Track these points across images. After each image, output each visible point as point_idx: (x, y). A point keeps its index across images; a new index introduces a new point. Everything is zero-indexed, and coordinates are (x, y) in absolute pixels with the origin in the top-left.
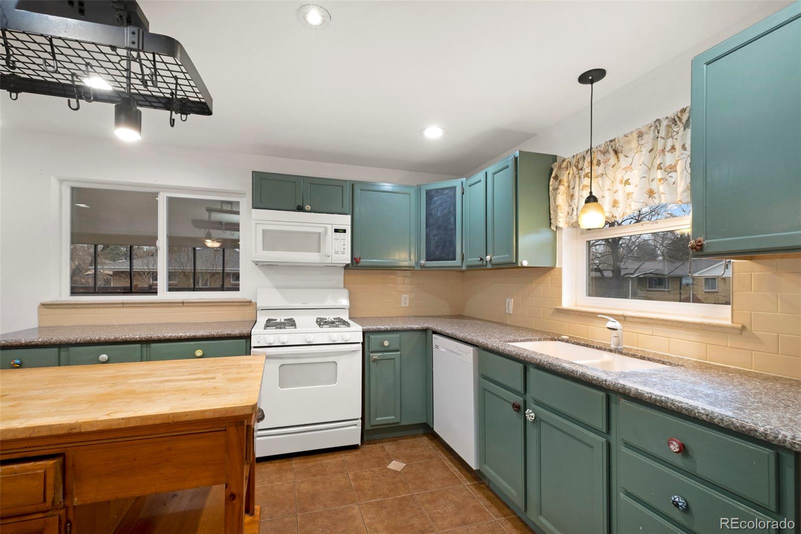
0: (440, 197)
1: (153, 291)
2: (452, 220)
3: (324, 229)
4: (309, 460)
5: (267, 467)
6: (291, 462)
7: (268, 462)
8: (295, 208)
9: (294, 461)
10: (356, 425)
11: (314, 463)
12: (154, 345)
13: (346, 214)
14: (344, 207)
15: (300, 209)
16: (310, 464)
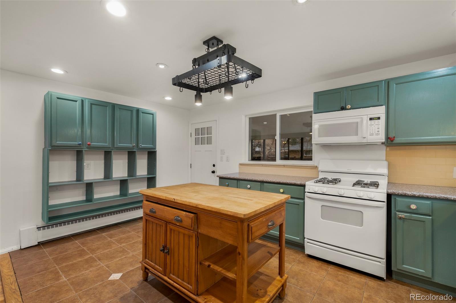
1: (274, 159)
3: (361, 119)
4: (341, 270)
5: (314, 262)
6: (329, 266)
7: (316, 260)
8: (340, 109)
9: (331, 267)
10: (380, 262)
11: (343, 274)
12: (265, 184)
13: (382, 106)
14: (379, 101)
15: (343, 109)
16: (340, 273)
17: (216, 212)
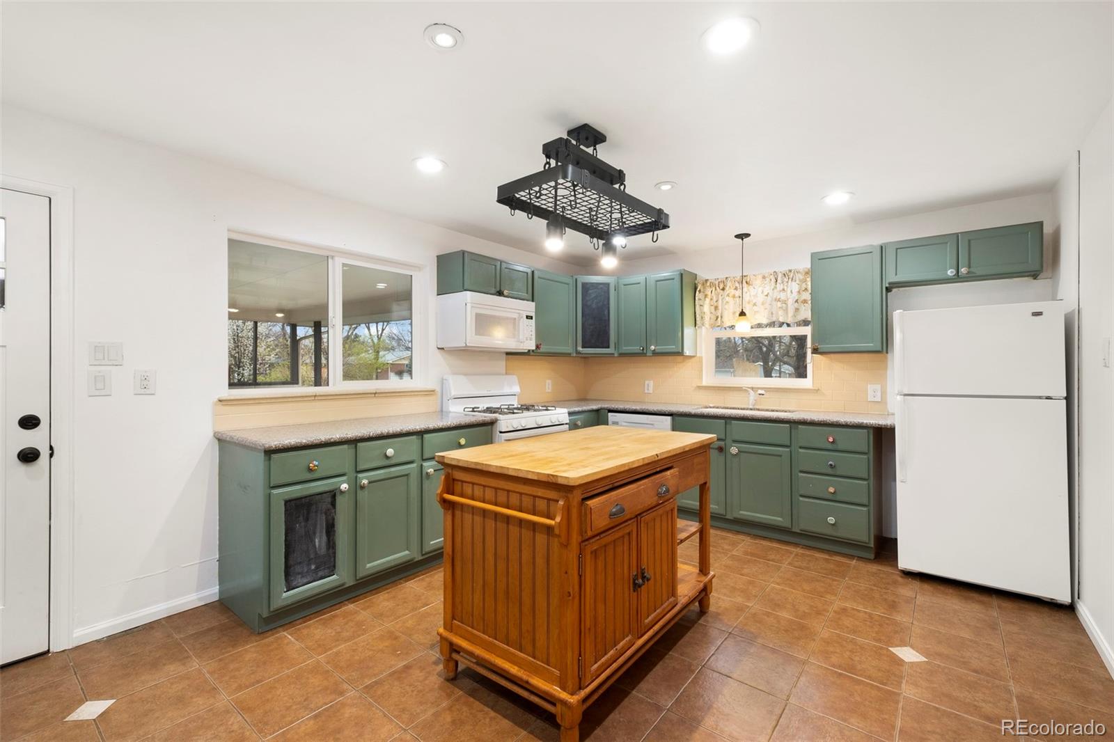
0: (595, 290)
2: (606, 312)
8: (496, 292)
15: (500, 293)
17: (691, 451)
